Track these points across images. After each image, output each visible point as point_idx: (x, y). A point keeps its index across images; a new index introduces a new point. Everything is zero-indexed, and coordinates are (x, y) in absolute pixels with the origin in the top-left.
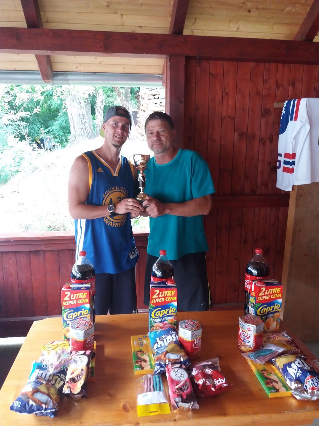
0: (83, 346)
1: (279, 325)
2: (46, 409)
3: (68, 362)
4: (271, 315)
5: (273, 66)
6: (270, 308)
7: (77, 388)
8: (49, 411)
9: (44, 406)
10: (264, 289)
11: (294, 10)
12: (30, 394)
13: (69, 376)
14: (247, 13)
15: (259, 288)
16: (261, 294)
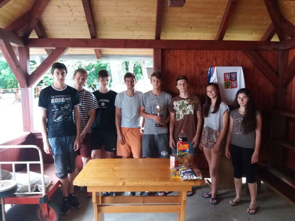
1: (188, 161)
4: (184, 156)
5: (205, 51)
6: (184, 153)
10: (181, 145)
11: (212, 26)
14: (190, 29)
15: (179, 144)
16: (180, 147)
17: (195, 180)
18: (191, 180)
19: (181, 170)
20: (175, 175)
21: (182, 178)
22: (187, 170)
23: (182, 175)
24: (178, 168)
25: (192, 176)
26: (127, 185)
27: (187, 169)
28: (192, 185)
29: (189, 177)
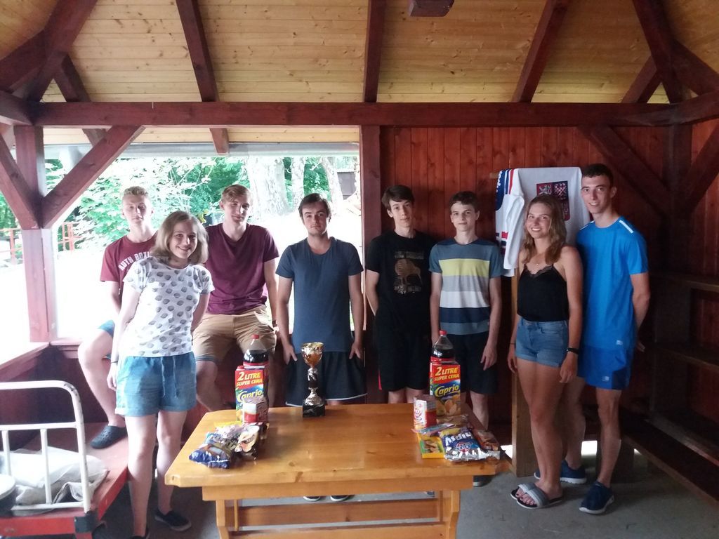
0: (256, 418)
1: (459, 409)
2: (220, 459)
3: (241, 430)
4: (449, 397)
5: (488, 130)
6: (449, 390)
7: (248, 448)
8: (223, 461)
9: (218, 457)
10: (440, 368)
11: (505, 69)
12: (206, 448)
13: (240, 439)
14: (451, 75)
15: (435, 368)
16: (437, 374)
17: (482, 461)
18: (473, 462)
19: (445, 437)
20: (429, 448)
21: (449, 456)
22: (459, 435)
23: (449, 449)
24: (435, 429)
25: (473, 451)
26: (307, 481)
27: (460, 432)
28: (476, 474)
29: (467, 453)
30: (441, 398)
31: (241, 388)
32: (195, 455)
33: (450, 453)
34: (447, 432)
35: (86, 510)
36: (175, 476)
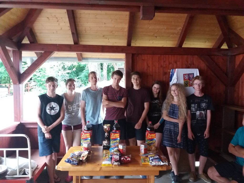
0: (87, 149)
1: (155, 148)
2: (75, 162)
3: (82, 153)
4: (152, 144)
6: (152, 142)
7: (84, 159)
8: (76, 163)
9: (74, 161)
10: (149, 134)
11: (173, 36)
12: (70, 158)
13: (82, 156)
14: (155, 38)
15: (147, 134)
16: (148, 136)
17: (162, 166)
18: (159, 166)
19: (150, 157)
20: (145, 161)
21: (151, 164)
22: (155, 157)
23: (151, 161)
24: (147, 155)
25: (159, 162)
26: (103, 170)
27: (155, 156)
28: (160, 170)
29: (157, 163)
30: (149, 144)
31: (83, 139)
32: (67, 160)
33: (151, 163)
34: (151, 156)
35: (30, 178)
36: (60, 167)
